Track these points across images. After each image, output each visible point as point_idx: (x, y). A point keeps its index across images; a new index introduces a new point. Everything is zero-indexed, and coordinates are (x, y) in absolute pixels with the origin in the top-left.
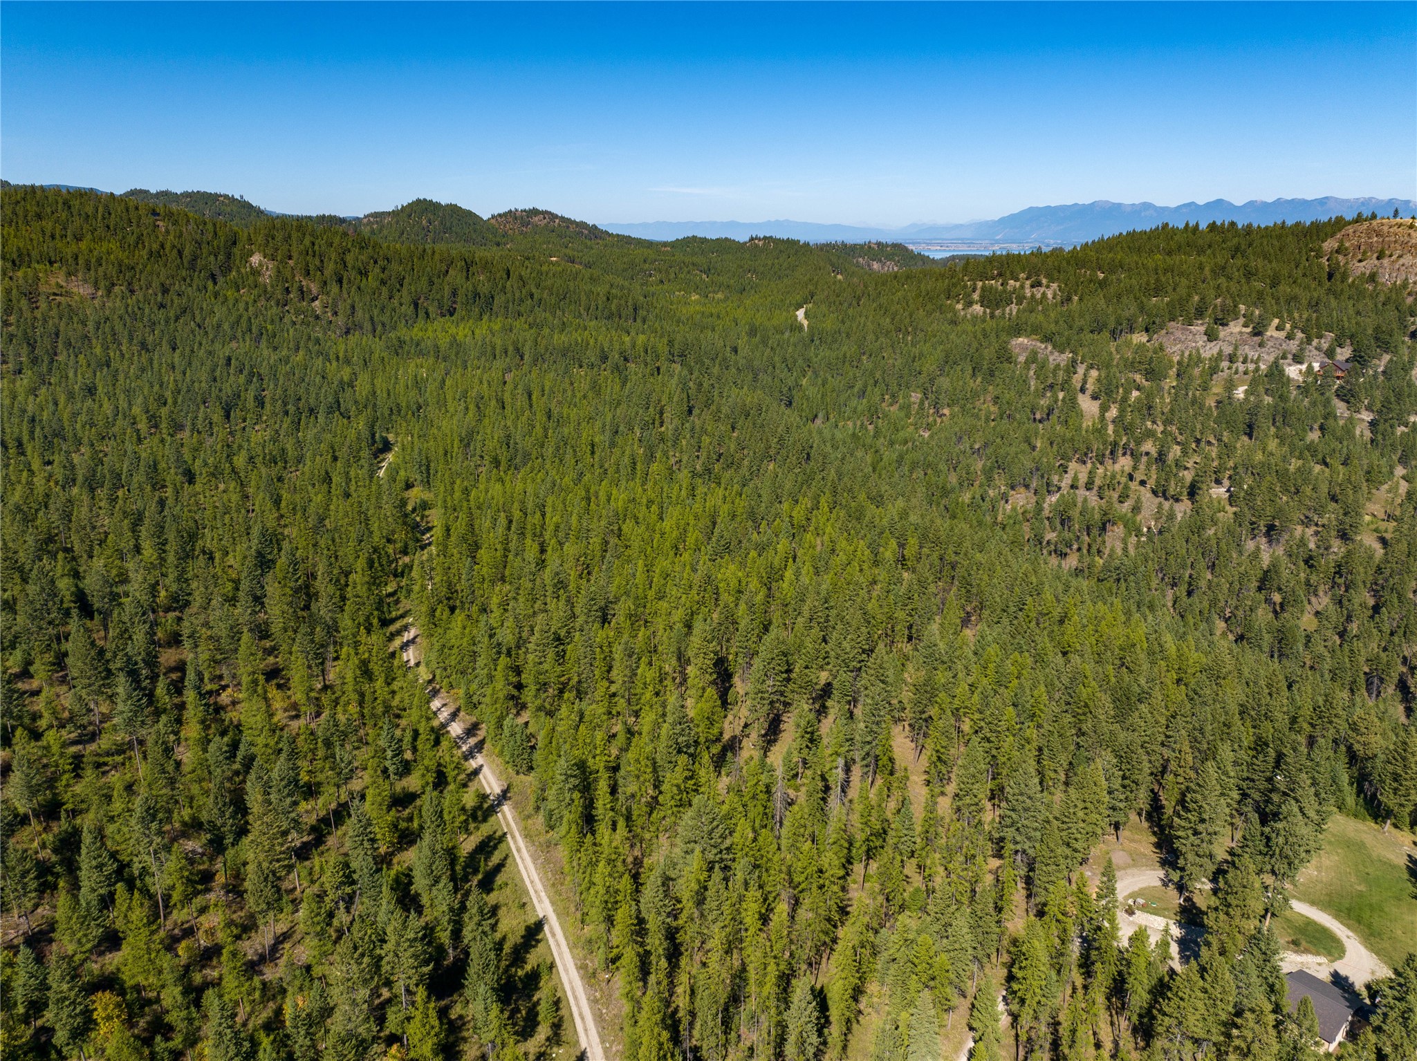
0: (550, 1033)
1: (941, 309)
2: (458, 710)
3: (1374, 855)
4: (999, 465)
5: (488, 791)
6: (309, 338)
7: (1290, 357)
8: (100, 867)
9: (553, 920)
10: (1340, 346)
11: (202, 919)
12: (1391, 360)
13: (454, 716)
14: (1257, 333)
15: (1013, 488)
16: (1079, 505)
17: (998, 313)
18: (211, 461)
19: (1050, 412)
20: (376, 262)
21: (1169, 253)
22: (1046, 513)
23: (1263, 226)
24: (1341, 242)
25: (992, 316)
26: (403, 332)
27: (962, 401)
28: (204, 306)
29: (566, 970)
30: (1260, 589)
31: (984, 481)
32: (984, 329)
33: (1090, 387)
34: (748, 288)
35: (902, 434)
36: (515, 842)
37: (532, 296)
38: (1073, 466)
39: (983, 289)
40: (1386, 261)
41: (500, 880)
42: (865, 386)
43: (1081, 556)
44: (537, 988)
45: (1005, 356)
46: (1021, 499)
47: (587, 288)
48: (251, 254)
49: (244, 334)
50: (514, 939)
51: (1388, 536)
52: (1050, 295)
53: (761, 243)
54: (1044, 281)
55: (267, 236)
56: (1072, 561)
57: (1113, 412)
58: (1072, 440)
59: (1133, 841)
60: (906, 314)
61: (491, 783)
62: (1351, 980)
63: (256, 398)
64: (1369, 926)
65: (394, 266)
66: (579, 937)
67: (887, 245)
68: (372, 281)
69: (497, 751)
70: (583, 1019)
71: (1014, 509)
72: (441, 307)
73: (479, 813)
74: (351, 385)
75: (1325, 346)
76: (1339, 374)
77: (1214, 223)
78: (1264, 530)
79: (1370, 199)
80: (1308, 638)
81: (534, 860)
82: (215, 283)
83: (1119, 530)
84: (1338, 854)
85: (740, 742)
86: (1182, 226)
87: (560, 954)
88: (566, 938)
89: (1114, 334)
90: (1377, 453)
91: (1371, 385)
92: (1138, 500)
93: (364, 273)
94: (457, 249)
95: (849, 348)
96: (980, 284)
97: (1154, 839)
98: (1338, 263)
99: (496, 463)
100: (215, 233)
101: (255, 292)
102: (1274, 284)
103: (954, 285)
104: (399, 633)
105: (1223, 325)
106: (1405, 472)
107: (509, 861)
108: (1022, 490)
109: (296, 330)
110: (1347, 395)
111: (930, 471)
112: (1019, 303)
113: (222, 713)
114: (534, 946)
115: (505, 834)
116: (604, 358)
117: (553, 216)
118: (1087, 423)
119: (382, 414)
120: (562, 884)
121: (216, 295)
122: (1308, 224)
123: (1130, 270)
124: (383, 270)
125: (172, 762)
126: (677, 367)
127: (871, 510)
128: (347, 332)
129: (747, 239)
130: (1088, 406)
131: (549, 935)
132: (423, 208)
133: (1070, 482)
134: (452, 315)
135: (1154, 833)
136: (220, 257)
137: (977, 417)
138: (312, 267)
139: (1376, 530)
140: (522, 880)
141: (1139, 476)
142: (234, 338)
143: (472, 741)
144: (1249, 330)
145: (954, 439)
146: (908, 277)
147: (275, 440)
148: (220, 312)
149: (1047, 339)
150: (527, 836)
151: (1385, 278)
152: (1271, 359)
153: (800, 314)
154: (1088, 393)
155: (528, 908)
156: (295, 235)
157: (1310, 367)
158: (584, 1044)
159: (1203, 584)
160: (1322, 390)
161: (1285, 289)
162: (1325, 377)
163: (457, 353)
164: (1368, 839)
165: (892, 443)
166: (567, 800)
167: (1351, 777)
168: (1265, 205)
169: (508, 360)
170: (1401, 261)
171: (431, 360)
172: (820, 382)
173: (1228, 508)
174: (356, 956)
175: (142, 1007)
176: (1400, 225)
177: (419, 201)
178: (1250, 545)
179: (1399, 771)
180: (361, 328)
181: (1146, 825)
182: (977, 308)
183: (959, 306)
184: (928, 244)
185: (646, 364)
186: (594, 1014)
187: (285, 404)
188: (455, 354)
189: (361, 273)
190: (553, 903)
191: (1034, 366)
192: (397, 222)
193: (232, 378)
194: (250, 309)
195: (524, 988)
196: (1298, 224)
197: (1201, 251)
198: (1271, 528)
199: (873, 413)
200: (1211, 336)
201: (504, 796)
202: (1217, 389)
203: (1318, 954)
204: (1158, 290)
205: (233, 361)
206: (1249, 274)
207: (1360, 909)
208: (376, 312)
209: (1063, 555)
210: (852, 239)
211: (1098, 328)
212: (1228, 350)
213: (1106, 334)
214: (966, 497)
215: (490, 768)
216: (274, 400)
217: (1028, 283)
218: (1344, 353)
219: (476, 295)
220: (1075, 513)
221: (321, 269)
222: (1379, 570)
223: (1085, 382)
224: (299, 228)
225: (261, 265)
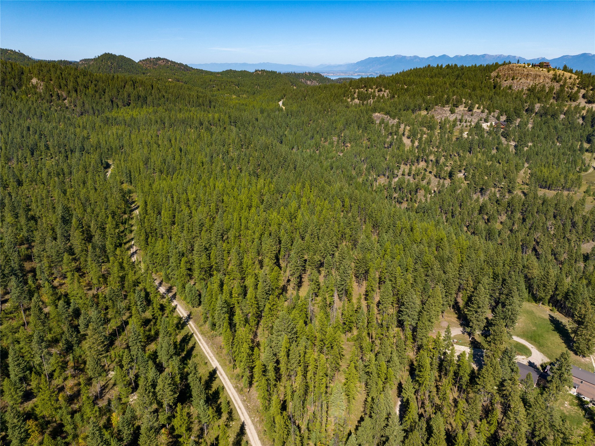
0: (228, 416)
1: (342, 101)
2: (162, 281)
3: (537, 315)
4: (372, 167)
5: (182, 316)
6: (65, 117)
7: (483, 120)
8: (18, 365)
9: (220, 369)
10: (502, 115)
11: (66, 382)
12: (521, 121)
13: (160, 284)
14: (470, 110)
15: (379, 176)
16: (406, 182)
17: (365, 102)
18: (30, 175)
19: (391, 144)
20: (92, 82)
21: (432, 77)
22: (393, 186)
23: (467, 66)
24: (498, 73)
25: (363, 104)
26: (107, 114)
27: (354, 140)
28: (12, 103)
29: (230, 389)
30: (480, 214)
31: (367, 173)
32: (361, 110)
33: (407, 133)
34: (256, 92)
35: (331, 155)
36: (197, 336)
37: (164, 96)
38: (402, 166)
39: (359, 92)
40: (515, 81)
41: (194, 353)
42: (313, 134)
43: (409, 203)
44: (219, 398)
45: (371, 121)
46: (382, 181)
47: (188, 92)
48: (31, 78)
49: (33, 116)
50: (205, 378)
51: (525, 191)
52: (386, 95)
53: (260, 73)
54: (383, 89)
55: (39, 70)
56: (405, 205)
57: (416, 144)
58: (402, 155)
59: (448, 317)
60: (328, 103)
61: (182, 312)
62: (535, 364)
63: (45, 145)
64: (539, 343)
65: (100, 83)
66: (233, 375)
67: (313, 74)
68: (90, 91)
69: (182, 298)
70: (240, 409)
71: (380, 185)
72: (123, 102)
73: (180, 326)
74: (88, 138)
75: (496, 115)
76: (502, 127)
77: (449, 65)
78: (479, 190)
79: (501, 55)
80: (500, 233)
81: (207, 344)
82: (16, 92)
83: (422, 192)
84: (524, 316)
85: (287, 287)
86: (436, 66)
87: (226, 382)
88: (227, 376)
89: (413, 111)
90: (518, 158)
91: (514, 131)
92: (430, 180)
93: (86, 87)
94: (127, 76)
95: (305, 118)
96: (357, 90)
97: (456, 316)
98: (497, 82)
99: (161, 172)
100: (12, 68)
101: (36, 96)
102: (474, 89)
103: (347, 91)
104: (128, 249)
105: (457, 107)
106: (528, 165)
107: (196, 345)
108: (382, 176)
109: (58, 114)
110: (506, 135)
111: (344, 170)
112: (374, 98)
113: (57, 290)
114: (215, 380)
115: (193, 334)
116: (201, 124)
117: (168, 61)
118: (407, 149)
119: (104, 151)
120: (221, 353)
121: (17, 98)
122: (485, 65)
123: (417, 84)
124: (96, 86)
125: (43, 314)
126: (233, 127)
127: (327, 188)
128: (82, 114)
129: (254, 71)
130: (406, 141)
131: (219, 375)
132: (108, 57)
133: (401, 173)
134: (129, 106)
135: (456, 313)
136: (17, 80)
137: (362, 147)
138: (62, 85)
139: (521, 189)
140: (204, 353)
141: (429, 170)
142: (28, 117)
143: (170, 295)
144: (467, 109)
145: (353, 156)
146: (325, 88)
147: (57, 165)
148: (20, 106)
149: (387, 113)
150: (202, 334)
151: (514, 88)
152: (476, 121)
153: (281, 103)
154: (406, 135)
155: (208, 364)
156: (52, 70)
157: (491, 124)
158: (243, 419)
159: (457, 213)
160: (496, 133)
161: (478, 92)
162: (497, 127)
163: (134, 123)
164: (534, 310)
165: (327, 158)
166: (223, 318)
167: (526, 286)
168: (462, 57)
169: (158, 125)
170: (521, 81)
171: (123, 126)
172: (293, 133)
173: (464, 181)
174: (147, 393)
175: (47, 425)
176: (520, 67)
177: (106, 54)
178: (475, 197)
179: (546, 283)
180: (88, 112)
181: (452, 310)
182: (356, 101)
183: (349, 100)
184: (328, 73)
185: (221, 126)
186: (245, 407)
187: (59, 147)
188: (133, 123)
189: (85, 87)
190: (219, 361)
191: (383, 125)
192: (97, 63)
193: (32, 137)
194: (35, 104)
195: (213, 398)
196: (481, 65)
197: (444, 77)
198: (482, 189)
199: (317, 146)
200: (452, 112)
201: (189, 317)
202: (456, 133)
203: (522, 355)
204: (430, 93)
205: (31, 129)
206: (464, 86)
207: (535, 337)
208: (94, 105)
209: (401, 203)
210: (298, 71)
211: (407, 109)
212: (459, 117)
213: (410, 111)
214: (360, 180)
215: (181, 306)
216: (54, 147)
217: (377, 90)
218: (503, 118)
219: (139, 97)
220: (404, 186)
221: (66, 85)
222: (524, 205)
223: (404, 131)
224: (54, 66)
225: (37, 83)
